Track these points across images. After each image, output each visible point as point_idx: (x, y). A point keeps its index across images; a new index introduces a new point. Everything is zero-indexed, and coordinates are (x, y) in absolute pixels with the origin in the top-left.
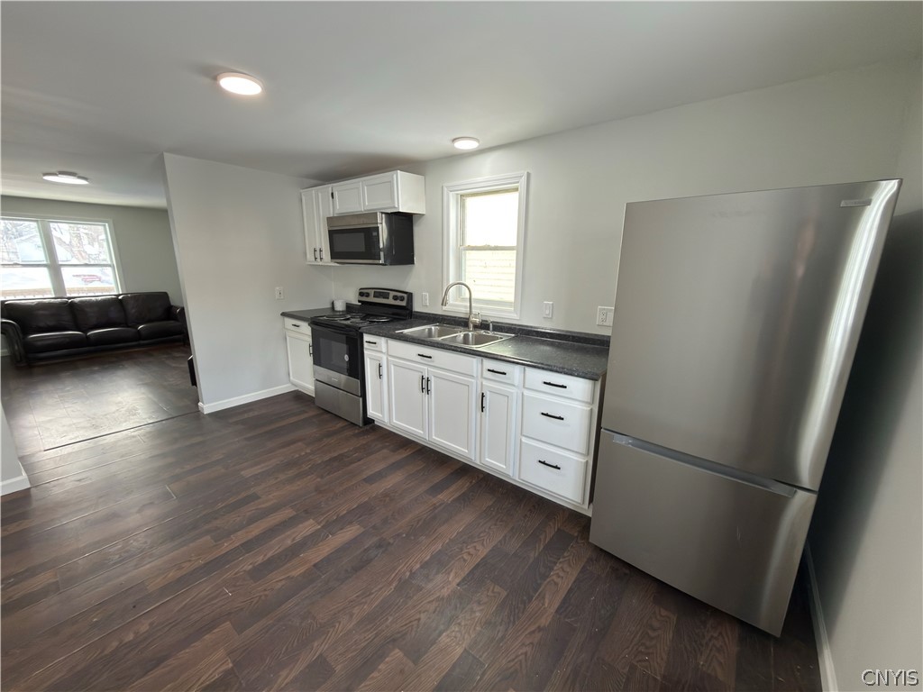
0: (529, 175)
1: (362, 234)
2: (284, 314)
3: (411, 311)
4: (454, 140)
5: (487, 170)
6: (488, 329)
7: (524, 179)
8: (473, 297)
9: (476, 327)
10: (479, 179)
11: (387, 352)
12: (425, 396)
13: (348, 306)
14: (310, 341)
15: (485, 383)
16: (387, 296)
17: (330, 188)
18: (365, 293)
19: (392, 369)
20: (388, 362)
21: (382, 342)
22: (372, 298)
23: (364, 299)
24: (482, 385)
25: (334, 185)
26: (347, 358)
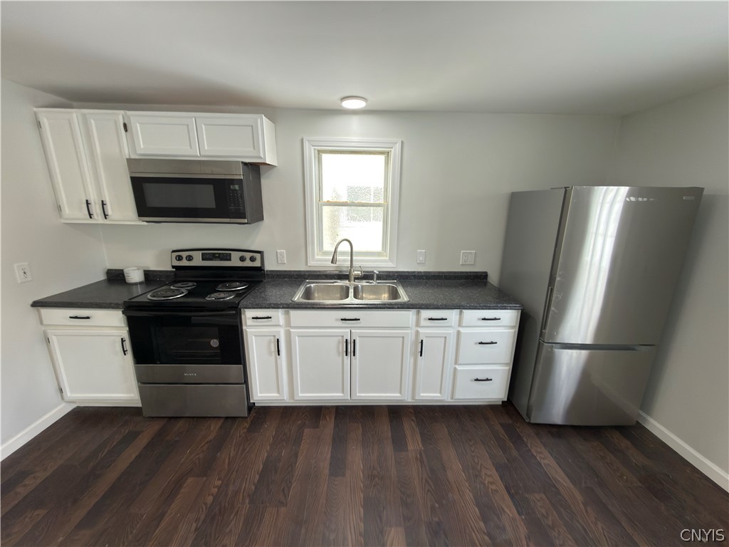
0: (402, 142)
1: (211, 187)
2: (37, 304)
3: (264, 270)
4: (344, 98)
5: (355, 131)
6: (372, 279)
7: (398, 146)
8: (354, 250)
9: (357, 278)
10: (349, 138)
11: (288, 323)
12: (347, 359)
13: (148, 274)
14: (124, 333)
15: (421, 330)
16: (228, 258)
17: (119, 116)
18: (184, 254)
19: (297, 341)
20: (288, 334)
21: (279, 315)
22: (198, 261)
23: (185, 263)
24: (417, 332)
25: (129, 113)
26: (215, 343)
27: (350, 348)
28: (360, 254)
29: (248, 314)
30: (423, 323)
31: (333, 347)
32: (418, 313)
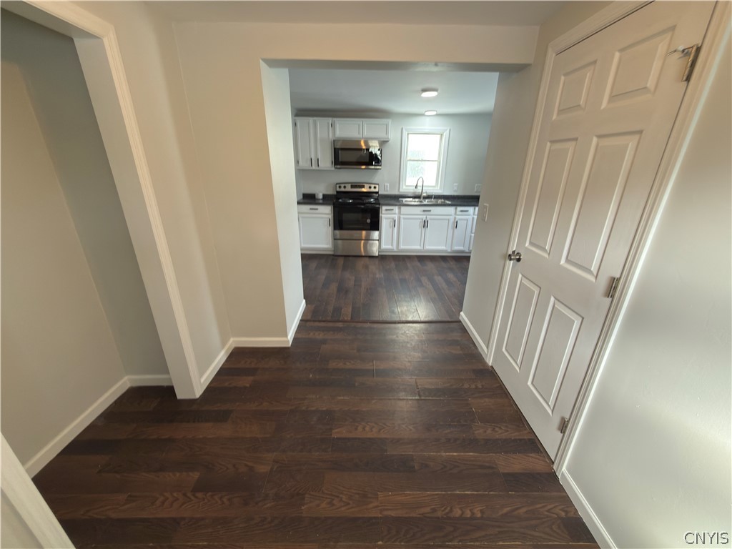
0: (450, 129)
3: (378, 194)
6: (431, 198)
8: (424, 184)
9: (425, 198)
11: (400, 213)
12: (423, 230)
13: (324, 195)
14: (331, 216)
15: (457, 217)
16: (363, 187)
17: (330, 120)
18: (342, 186)
19: (402, 221)
20: (399, 218)
21: (396, 209)
22: (349, 189)
23: (342, 189)
24: (455, 218)
25: (335, 119)
26: (369, 221)
27: (425, 224)
28: (426, 186)
29: (384, 208)
30: (458, 213)
31: (418, 224)
32: (456, 209)
